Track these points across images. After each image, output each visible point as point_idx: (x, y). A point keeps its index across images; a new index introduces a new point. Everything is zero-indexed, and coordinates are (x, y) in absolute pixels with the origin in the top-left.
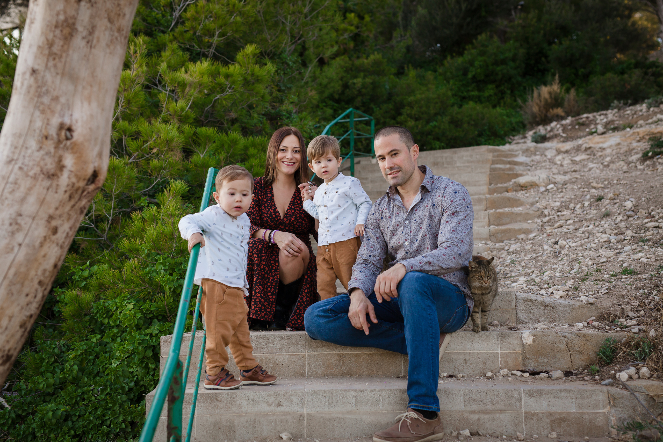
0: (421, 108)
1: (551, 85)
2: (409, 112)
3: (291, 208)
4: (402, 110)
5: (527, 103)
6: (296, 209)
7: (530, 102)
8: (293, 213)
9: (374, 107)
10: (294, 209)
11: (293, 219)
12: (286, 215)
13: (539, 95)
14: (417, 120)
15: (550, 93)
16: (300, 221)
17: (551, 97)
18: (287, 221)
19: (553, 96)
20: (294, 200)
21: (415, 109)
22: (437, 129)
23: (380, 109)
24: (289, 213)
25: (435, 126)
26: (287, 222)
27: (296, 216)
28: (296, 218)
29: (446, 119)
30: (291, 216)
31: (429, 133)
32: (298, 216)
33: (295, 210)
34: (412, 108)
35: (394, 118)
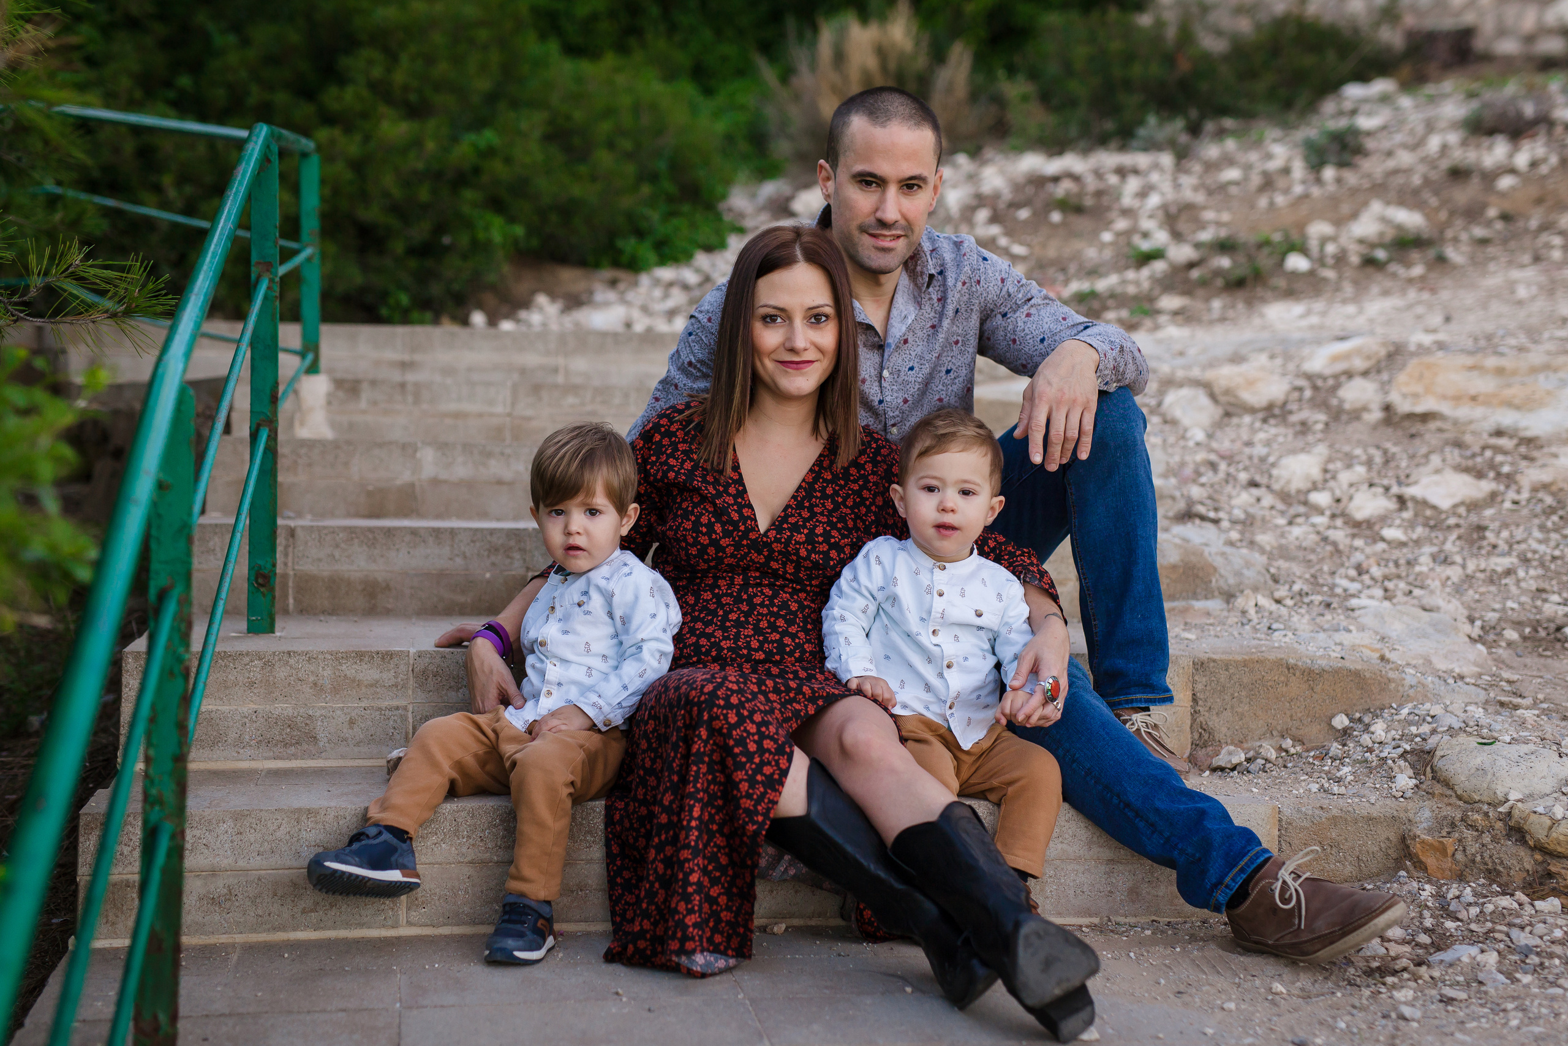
0: (430, 60)
1: (883, 18)
2: (377, 72)
3: (800, 506)
4: (345, 62)
5: (795, 81)
6: (817, 510)
7: (805, 79)
8: (806, 520)
9: (211, 27)
10: (810, 509)
11: (801, 538)
12: (778, 524)
13: (839, 57)
14: (416, 111)
15: (881, 52)
16: (824, 547)
17: (884, 67)
18: (778, 540)
19: (892, 65)
20: (815, 480)
21: (404, 59)
22: (498, 167)
23: (245, 42)
24: (792, 520)
25: (489, 152)
26: (777, 547)
27: (812, 530)
28: (810, 540)
29: (533, 123)
30: (795, 528)
31: (462, 179)
32: (819, 530)
33: (813, 515)
34: (392, 57)
35: (307, 92)
